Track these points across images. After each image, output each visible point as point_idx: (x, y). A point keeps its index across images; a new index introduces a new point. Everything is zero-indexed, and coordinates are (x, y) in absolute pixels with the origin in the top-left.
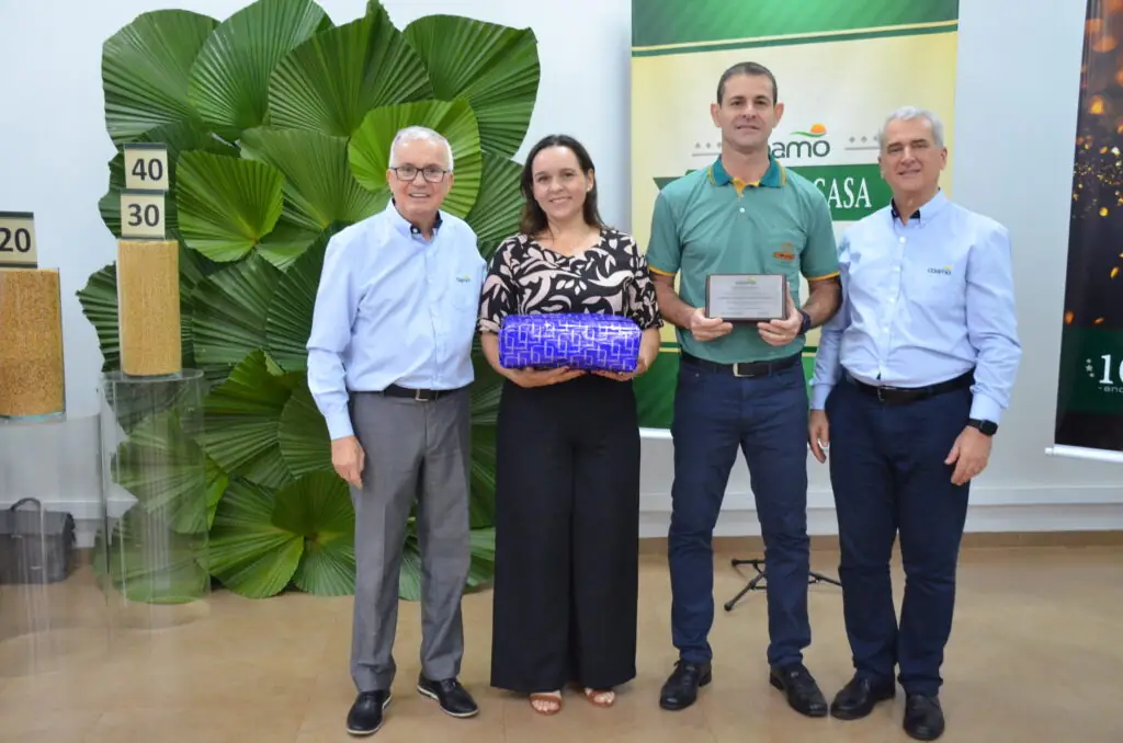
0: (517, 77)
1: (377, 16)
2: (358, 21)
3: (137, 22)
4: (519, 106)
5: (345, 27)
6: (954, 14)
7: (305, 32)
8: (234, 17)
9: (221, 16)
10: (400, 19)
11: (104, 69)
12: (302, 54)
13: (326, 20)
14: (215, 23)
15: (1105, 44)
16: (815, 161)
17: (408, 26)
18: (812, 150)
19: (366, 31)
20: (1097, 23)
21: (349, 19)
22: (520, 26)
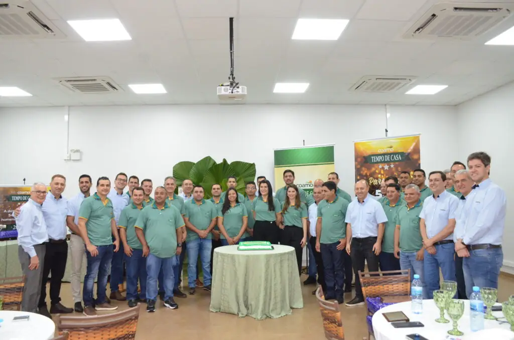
0: (253, 172)
1: (225, 161)
2: (221, 163)
3: (179, 164)
4: (252, 178)
5: (219, 164)
6: (333, 161)
7: (210, 165)
8: (198, 162)
9: (195, 162)
10: (229, 162)
11: (173, 173)
12: (211, 170)
13: (215, 163)
14: (194, 164)
15: (359, 166)
16: (310, 188)
17: (232, 163)
18: (310, 186)
19: (223, 166)
20: (357, 163)
21: (220, 163)
22: (252, 163)
